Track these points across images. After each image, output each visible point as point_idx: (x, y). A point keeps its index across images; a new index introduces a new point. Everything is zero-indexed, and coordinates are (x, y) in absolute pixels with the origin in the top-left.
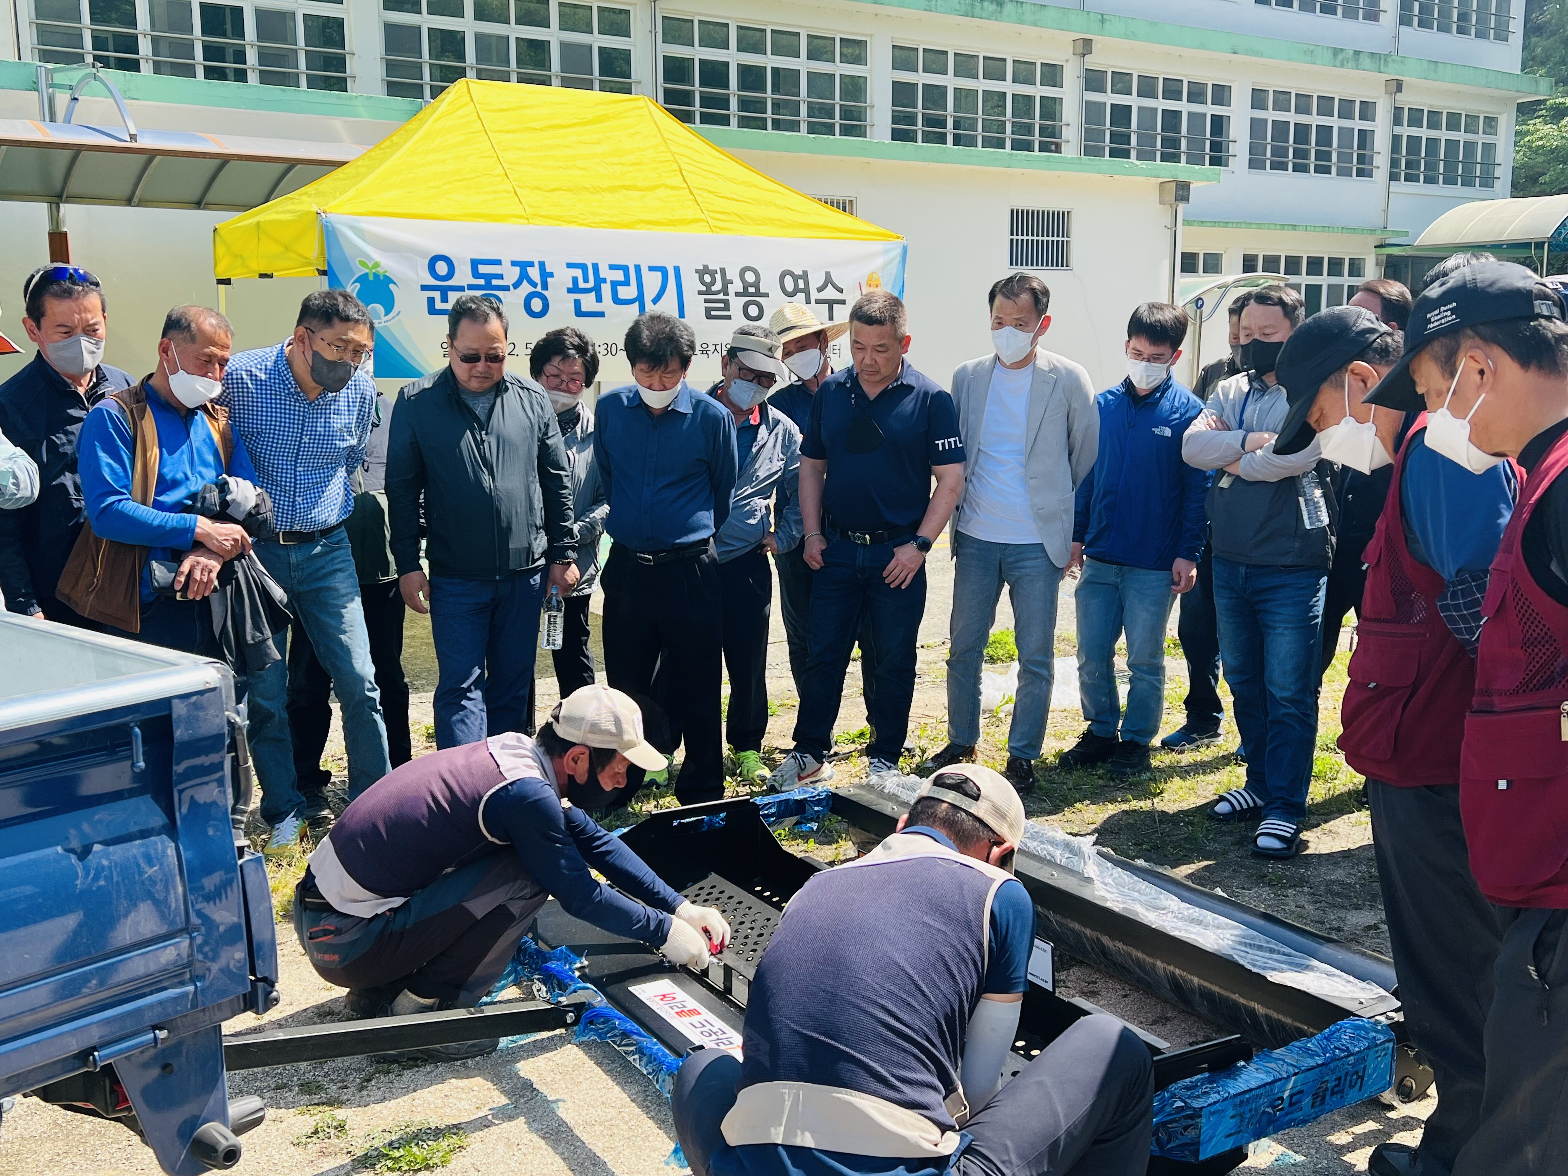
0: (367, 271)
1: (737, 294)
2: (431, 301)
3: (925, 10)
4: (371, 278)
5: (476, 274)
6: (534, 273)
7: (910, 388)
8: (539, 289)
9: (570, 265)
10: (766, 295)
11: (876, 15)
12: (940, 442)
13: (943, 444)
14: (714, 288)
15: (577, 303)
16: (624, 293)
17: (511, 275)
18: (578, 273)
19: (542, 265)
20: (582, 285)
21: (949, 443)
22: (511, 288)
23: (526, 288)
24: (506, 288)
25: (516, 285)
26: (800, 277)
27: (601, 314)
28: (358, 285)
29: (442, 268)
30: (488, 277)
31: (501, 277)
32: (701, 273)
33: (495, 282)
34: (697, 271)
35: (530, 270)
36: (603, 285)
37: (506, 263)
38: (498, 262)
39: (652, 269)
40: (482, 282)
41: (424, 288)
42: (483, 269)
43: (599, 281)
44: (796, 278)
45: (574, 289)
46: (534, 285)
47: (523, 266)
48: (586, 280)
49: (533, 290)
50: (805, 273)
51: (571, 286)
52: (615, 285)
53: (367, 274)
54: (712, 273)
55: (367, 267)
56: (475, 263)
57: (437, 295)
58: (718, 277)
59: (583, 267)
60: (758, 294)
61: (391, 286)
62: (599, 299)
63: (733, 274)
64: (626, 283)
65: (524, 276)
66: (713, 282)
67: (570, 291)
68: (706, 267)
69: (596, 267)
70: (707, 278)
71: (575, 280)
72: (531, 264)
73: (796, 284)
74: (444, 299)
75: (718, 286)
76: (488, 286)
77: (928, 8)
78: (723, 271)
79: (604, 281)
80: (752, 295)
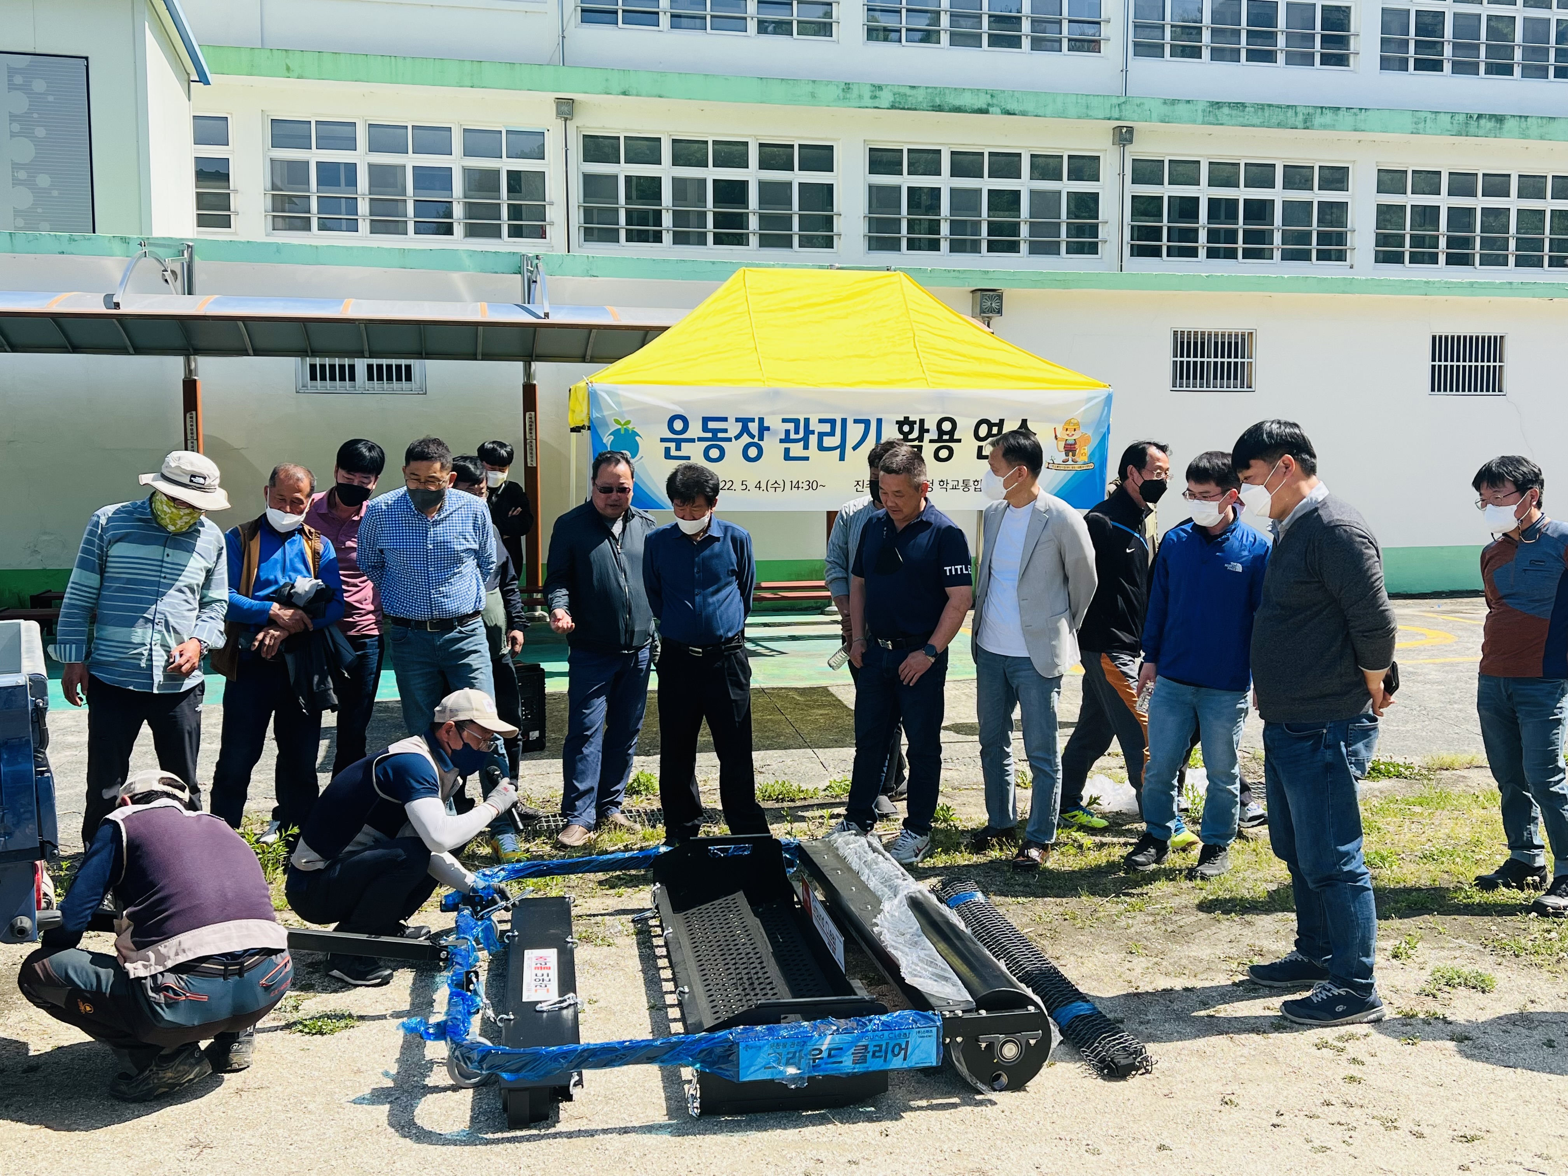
0: (620, 427)
1: (931, 441)
2: (667, 450)
3: (1412, 133)
4: (622, 432)
5: (705, 429)
6: (754, 427)
7: (928, 524)
8: (756, 440)
9: (784, 421)
10: (959, 441)
11: (1359, 141)
12: (947, 568)
13: (950, 570)
14: (910, 437)
15: (787, 450)
16: (828, 442)
17: (734, 429)
18: (791, 426)
19: (761, 420)
20: (793, 436)
21: (956, 570)
22: (733, 439)
23: (746, 439)
24: (729, 440)
25: (737, 437)
26: (995, 425)
27: (807, 459)
28: (612, 437)
29: (678, 425)
30: (715, 431)
31: (725, 431)
32: (900, 424)
33: (720, 435)
34: (898, 422)
35: (750, 424)
36: (811, 436)
37: (732, 420)
38: (725, 419)
39: (856, 421)
40: (710, 435)
41: (663, 440)
42: (711, 425)
43: (808, 432)
44: (991, 425)
45: (787, 439)
46: (753, 437)
47: (745, 422)
48: (797, 432)
49: (751, 440)
50: (1002, 421)
51: (783, 437)
52: (821, 435)
53: (619, 430)
54: (912, 424)
55: (619, 423)
56: (706, 420)
57: (672, 445)
58: (916, 427)
59: (796, 422)
60: (952, 440)
61: (637, 438)
62: (806, 447)
63: (931, 425)
64: (832, 433)
65: (745, 430)
66: (911, 431)
67: (781, 441)
68: (907, 418)
69: (807, 421)
70: (906, 428)
71: (787, 432)
72: (753, 420)
73: (990, 430)
74: (678, 448)
75: (915, 434)
76: (715, 438)
77: (1415, 131)
78: (922, 421)
79: (813, 432)
80: (946, 441)
